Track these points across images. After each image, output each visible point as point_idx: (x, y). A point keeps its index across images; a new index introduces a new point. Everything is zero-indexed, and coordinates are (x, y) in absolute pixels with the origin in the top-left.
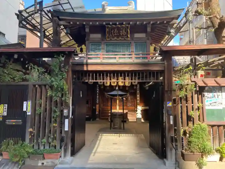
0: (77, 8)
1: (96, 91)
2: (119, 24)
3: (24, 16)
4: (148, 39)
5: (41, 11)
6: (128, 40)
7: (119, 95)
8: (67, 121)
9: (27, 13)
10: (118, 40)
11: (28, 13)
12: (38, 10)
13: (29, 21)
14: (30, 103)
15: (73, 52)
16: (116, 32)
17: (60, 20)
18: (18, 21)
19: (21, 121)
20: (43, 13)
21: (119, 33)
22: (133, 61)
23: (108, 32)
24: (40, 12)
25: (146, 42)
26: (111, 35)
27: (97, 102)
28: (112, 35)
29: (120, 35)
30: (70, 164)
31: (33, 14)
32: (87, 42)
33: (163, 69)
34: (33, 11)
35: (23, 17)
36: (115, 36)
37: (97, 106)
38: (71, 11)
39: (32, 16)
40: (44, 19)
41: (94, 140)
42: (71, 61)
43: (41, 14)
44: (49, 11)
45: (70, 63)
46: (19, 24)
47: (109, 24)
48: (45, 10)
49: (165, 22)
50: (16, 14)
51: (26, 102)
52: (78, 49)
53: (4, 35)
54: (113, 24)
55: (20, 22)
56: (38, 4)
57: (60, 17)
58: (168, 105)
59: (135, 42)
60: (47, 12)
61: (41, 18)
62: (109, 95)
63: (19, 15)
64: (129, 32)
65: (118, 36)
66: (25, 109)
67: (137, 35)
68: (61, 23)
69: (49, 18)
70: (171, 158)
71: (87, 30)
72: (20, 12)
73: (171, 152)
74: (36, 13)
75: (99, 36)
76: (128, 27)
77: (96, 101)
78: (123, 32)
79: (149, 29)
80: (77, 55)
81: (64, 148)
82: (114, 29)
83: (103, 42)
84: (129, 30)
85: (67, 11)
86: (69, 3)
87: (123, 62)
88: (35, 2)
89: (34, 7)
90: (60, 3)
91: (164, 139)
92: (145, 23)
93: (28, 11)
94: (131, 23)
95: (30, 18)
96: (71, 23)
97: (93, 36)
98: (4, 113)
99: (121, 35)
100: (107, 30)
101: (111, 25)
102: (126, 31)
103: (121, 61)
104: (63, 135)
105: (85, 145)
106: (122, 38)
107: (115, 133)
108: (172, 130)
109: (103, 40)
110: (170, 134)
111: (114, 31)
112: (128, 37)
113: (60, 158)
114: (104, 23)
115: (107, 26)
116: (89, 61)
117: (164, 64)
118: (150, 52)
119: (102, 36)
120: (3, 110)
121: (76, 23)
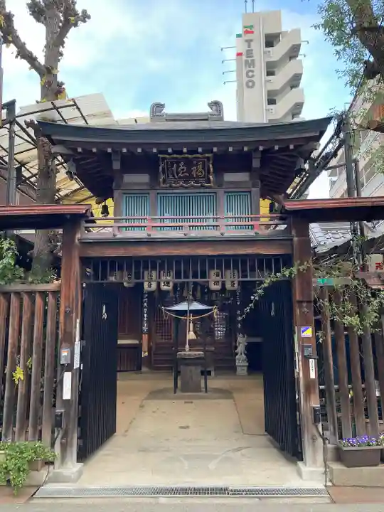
0: (94, 116)
1: (142, 303)
2: (188, 151)
4: (254, 185)
5: (11, 123)
6: (210, 187)
8: (67, 377)
10: (186, 188)
12: (5, 122)
15: (83, 216)
16: (183, 170)
17: (54, 143)
20: (16, 128)
21: (189, 171)
22: (222, 234)
23: (163, 169)
24: (8, 126)
25: (250, 192)
26: (171, 177)
27: (145, 328)
28: (174, 176)
29: (191, 177)
30: (75, 481)
32: (116, 193)
33: (289, 252)
36: (180, 178)
37: (145, 337)
38: (81, 123)
40: (17, 140)
41: (134, 419)
42: (78, 236)
43: (11, 131)
44: (30, 124)
45: (77, 241)
47: (166, 152)
48: (21, 120)
49: (292, 147)
52: (97, 210)
54: (175, 152)
56: (3, 109)
57: (53, 138)
58: (304, 335)
59: (225, 192)
60: (25, 126)
61: (11, 139)
62: (170, 311)
64: (212, 169)
65: (186, 180)
67: (229, 177)
68: (55, 149)
69: (30, 140)
70: (314, 462)
71: (117, 165)
73: (314, 445)
75: (145, 178)
76: (208, 158)
77: (142, 325)
78: (197, 170)
79: (256, 163)
80: (93, 221)
81: (61, 443)
82: (177, 162)
83: (153, 193)
84: (211, 166)
85: (70, 123)
86: (75, 104)
87: (199, 236)
90: (55, 106)
91: (298, 413)
92: (246, 149)
94: (215, 149)
96: (79, 150)
97: (129, 178)
99: (195, 176)
100: (162, 165)
101: (169, 154)
102: (204, 168)
103: (194, 234)
104: (59, 410)
105: (114, 431)
106: (197, 182)
107: (186, 402)
108: (314, 392)
109: (152, 188)
110: (310, 403)
111: (178, 167)
112: (209, 181)
113: (51, 467)
114: (155, 150)
115: (161, 156)
116: (119, 236)
117: (292, 240)
118: (259, 213)
119: (151, 179)
121: (91, 150)
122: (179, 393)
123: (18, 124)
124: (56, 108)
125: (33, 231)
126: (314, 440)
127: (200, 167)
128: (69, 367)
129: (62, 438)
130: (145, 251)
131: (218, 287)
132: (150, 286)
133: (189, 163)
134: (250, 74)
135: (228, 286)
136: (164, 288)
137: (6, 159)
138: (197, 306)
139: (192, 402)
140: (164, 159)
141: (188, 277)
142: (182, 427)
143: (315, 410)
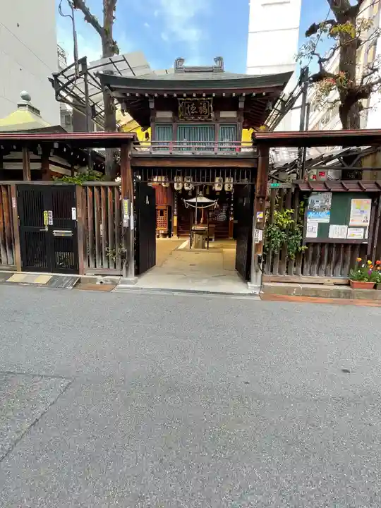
2: (196, 95)
3: (62, 83)
4: (239, 121)
5: (85, 75)
6: (211, 121)
7: (198, 203)
9: (66, 78)
10: (196, 121)
12: (81, 73)
13: (70, 90)
14: (79, 210)
15: (132, 140)
16: (194, 109)
17: (112, 90)
18: (53, 91)
19: (70, 232)
20: (89, 77)
21: (197, 110)
22: (216, 154)
23: (181, 108)
24: (83, 76)
25: (236, 125)
26: (186, 114)
27: (175, 212)
28: (188, 113)
29: (199, 114)
30: (134, 284)
31: (73, 80)
32: (152, 124)
33: (255, 166)
34: (73, 75)
35: (61, 85)
36: (192, 114)
38: (129, 75)
39: (74, 82)
40: (90, 87)
41: (166, 259)
42: (130, 153)
43: (86, 80)
44: (97, 74)
45: (129, 156)
46: (56, 96)
47: (182, 96)
48: (91, 72)
49: (264, 94)
50: (50, 80)
51: (75, 208)
52: (141, 136)
54: (188, 96)
55: (58, 93)
56: (79, 64)
57: (111, 86)
58: (258, 216)
59: (221, 125)
60: (94, 76)
61: (86, 87)
62: (189, 202)
63: (55, 81)
64: (212, 109)
65: (196, 115)
66: (74, 218)
67: (224, 114)
68: (113, 94)
69: (97, 86)
71: (152, 106)
72: (56, 76)
73: (257, 275)
74: (78, 78)
75: (169, 115)
76: (209, 101)
78: (203, 109)
79: (241, 105)
80: (138, 144)
81: (126, 267)
82: (190, 103)
83: (174, 124)
84: (211, 106)
86: (125, 60)
87: (201, 154)
88: (75, 60)
89: (74, 67)
90: (112, 61)
92: (234, 95)
93: (66, 74)
94: (214, 95)
95: (70, 86)
96: (128, 95)
97: (160, 114)
98: (49, 221)
99: (201, 113)
100: (180, 106)
101: (185, 98)
102: (207, 108)
103: (198, 153)
105: (155, 264)
106: (202, 118)
107: (196, 253)
109: (175, 121)
110: (257, 254)
111: (191, 107)
112: (210, 117)
113: (122, 277)
114: (175, 95)
115: (179, 99)
116: (154, 153)
117: (257, 159)
118: (241, 140)
119: (173, 115)
120: (48, 218)
121: (135, 95)
122: (192, 249)
123: (90, 74)
124: (113, 63)
125: (104, 149)
126: (257, 271)
127: (204, 107)
129: (126, 264)
130: (169, 164)
131: (220, 189)
132: (178, 186)
133: (197, 104)
135: (226, 189)
136: (186, 188)
137: (85, 100)
138: (205, 200)
139: (199, 254)
140: (181, 101)
141: (199, 181)
142: (191, 265)
143: (259, 257)
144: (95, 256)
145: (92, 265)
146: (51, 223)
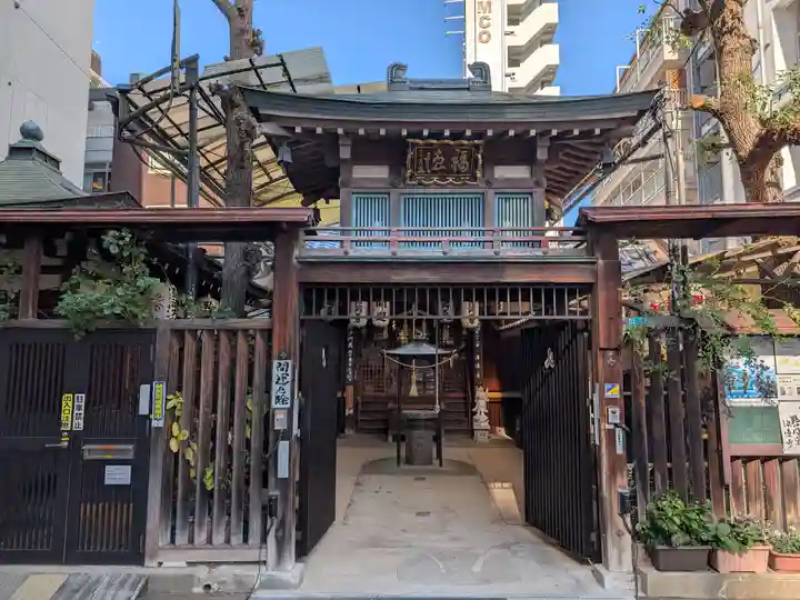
0: (306, 81)
1: (347, 343)
2: (451, 134)
3: (135, 106)
4: (538, 184)
5: (192, 89)
6: (475, 187)
8: (283, 446)
9: (145, 94)
10: (442, 186)
11: (148, 95)
12: (184, 87)
13: (151, 122)
14: (160, 388)
15: (303, 224)
16: (439, 161)
17: (261, 118)
19: (131, 447)
20: (198, 96)
21: (448, 162)
22: (496, 254)
23: (413, 159)
24: (187, 93)
25: (531, 194)
26: (421, 170)
27: (349, 377)
29: (449, 172)
30: (296, 587)
32: (343, 191)
33: (592, 281)
34: (165, 89)
35: (133, 109)
36: (434, 172)
37: (350, 389)
38: (287, 89)
39: (164, 106)
40: (200, 113)
41: (352, 501)
42: (296, 253)
43: (191, 100)
44: (217, 90)
45: (295, 261)
46: (120, 130)
47: (419, 135)
48: (204, 85)
49: (597, 132)
50: (111, 98)
51: (148, 386)
53: (56, 162)
54: (432, 136)
55: (125, 125)
56: (181, 68)
57: (260, 112)
58: (608, 395)
59: (496, 193)
60: (208, 94)
61: (192, 112)
62: (393, 356)
63: (121, 101)
64: (480, 162)
65: (443, 174)
66: (143, 409)
67: (502, 172)
69: (213, 113)
70: (620, 562)
71: (345, 153)
72: (124, 92)
73: (619, 545)
74: (176, 95)
75: (381, 172)
76: (477, 146)
77: (346, 374)
78: (462, 162)
79: (542, 154)
80: (313, 233)
81: (276, 537)
82: (431, 149)
83: (394, 192)
84: (480, 156)
85: (269, 90)
86: (282, 63)
87: (463, 255)
88: (174, 60)
89: (170, 74)
90: (253, 65)
91: (595, 503)
92: (533, 133)
93: (148, 87)
94: (490, 133)
95: (153, 113)
96: (298, 130)
97: (361, 172)
98: (75, 421)
99: (455, 170)
100: (411, 153)
101: (424, 138)
102: (469, 160)
103: (455, 252)
104: (274, 492)
106: (457, 179)
107: (416, 479)
108: (622, 473)
109: (394, 186)
110: (614, 487)
111: (433, 156)
112: (475, 179)
113: (263, 568)
114: (404, 133)
115: (410, 140)
116: (352, 253)
117: (595, 263)
119: (391, 173)
120: (73, 413)
121: (314, 131)
122: (403, 466)
123: (201, 91)
124: (255, 69)
126: (620, 534)
127: (464, 157)
128: (286, 435)
129: (277, 530)
132: (359, 318)
133: (448, 152)
134: (485, 22)
135: (465, 322)
136: (378, 322)
139: (424, 479)
140: (414, 145)
142: (418, 514)
143: (622, 497)
144: (193, 514)
145: (181, 539)
146: (80, 424)
